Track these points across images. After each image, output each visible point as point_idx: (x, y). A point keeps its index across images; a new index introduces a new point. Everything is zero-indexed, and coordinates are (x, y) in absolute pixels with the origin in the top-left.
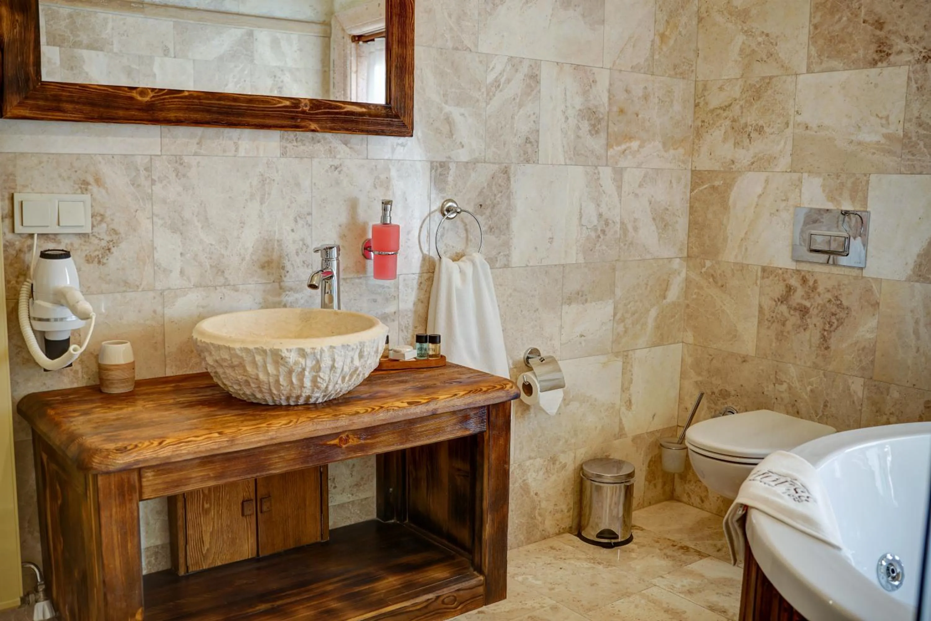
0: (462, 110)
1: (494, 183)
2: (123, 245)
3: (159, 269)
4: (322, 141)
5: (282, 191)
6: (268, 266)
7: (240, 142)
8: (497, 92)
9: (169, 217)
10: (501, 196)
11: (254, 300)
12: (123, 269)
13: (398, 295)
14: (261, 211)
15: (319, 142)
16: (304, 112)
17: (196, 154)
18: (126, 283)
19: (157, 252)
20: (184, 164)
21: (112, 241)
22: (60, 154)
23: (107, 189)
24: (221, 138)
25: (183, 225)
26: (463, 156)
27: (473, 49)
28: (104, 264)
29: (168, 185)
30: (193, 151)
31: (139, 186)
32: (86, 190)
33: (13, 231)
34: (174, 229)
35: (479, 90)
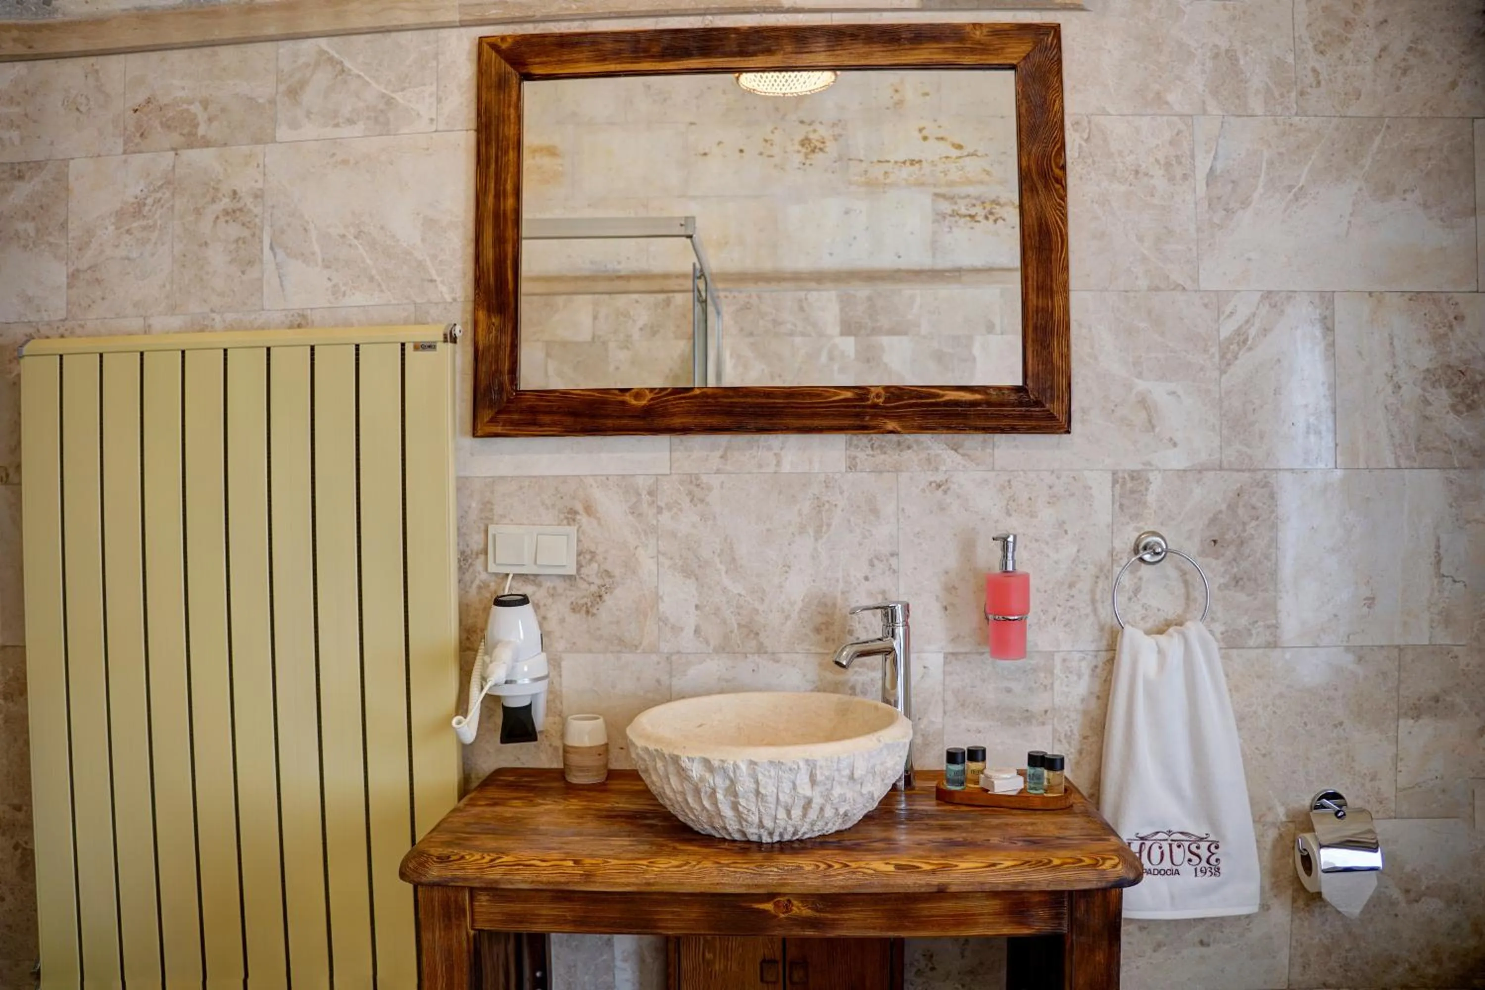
0: (1172, 386)
1: (1241, 504)
2: (618, 592)
3: (666, 624)
4: (915, 447)
5: (849, 521)
6: (827, 628)
7: (783, 453)
8: (1241, 353)
9: (681, 556)
10: (1258, 525)
11: (804, 676)
12: (618, 622)
13: (1052, 684)
14: (815, 549)
15: (909, 447)
16: (875, 406)
17: (718, 472)
18: (621, 641)
19: (663, 601)
20: (702, 485)
21: (603, 586)
22: (544, 477)
23: (599, 519)
24: (755, 448)
25: (700, 566)
26: (1176, 460)
27: (1188, 285)
28: (593, 615)
29: (679, 513)
30: (715, 468)
31: (640, 515)
32: (574, 520)
33: (486, 569)
34: (687, 572)
35: (1206, 351)
